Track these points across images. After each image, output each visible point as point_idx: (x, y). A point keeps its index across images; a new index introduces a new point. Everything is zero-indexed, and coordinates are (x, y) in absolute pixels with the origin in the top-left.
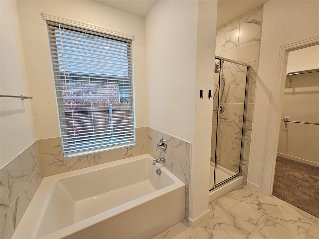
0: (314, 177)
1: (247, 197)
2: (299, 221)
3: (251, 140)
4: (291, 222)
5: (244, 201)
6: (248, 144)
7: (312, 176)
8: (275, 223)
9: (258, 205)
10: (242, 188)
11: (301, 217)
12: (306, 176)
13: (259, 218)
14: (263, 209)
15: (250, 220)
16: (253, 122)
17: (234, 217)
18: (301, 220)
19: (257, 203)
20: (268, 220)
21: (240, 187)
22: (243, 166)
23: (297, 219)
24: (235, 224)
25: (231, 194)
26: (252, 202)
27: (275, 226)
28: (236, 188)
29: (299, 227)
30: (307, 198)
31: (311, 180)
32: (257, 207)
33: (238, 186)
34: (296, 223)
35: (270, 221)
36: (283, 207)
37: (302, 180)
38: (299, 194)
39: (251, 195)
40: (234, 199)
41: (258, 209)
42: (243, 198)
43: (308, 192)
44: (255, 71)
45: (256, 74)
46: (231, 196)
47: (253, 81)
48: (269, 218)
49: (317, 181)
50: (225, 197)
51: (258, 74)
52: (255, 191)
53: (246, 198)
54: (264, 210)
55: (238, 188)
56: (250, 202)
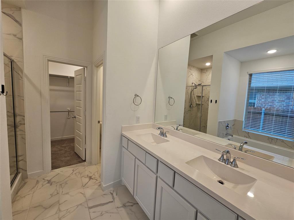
0: (63, 146)
1: (36, 185)
2: (74, 171)
3: (26, 134)
4: (71, 175)
5: (36, 190)
6: (23, 138)
7: (62, 146)
8: (66, 182)
9: (48, 183)
10: (25, 183)
11: (72, 169)
12: (59, 147)
13: (56, 188)
14: (53, 182)
15: (52, 194)
16: (25, 116)
17: (39, 206)
18: (74, 170)
19: (47, 182)
20: (61, 185)
21: (23, 184)
22: (19, 162)
23: (72, 171)
24: (44, 208)
25: (19, 196)
26: (43, 185)
27: (67, 184)
28: (19, 188)
29: (75, 174)
30: (68, 158)
31: (63, 148)
32: (49, 185)
33: (20, 185)
34: (73, 173)
35: (62, 184)
36: (62, 172)
37: (60, 151)
38: (64, 158)
39: (38, 182)
40: (26, 197)
41: (51, 185)
42: (33, 189)
43: (66, 155)
44: (21, 67)
45: (22, 71)
46: (20, 197)
47: (20, 76)
48: (61, 183)
49: (66, 147)
50: (15, 202)
51: (25, 71)
52: (38, 177)
53: (36, 187)
54: (55, 182)
55: (21, 186)
56: (42, 186)
